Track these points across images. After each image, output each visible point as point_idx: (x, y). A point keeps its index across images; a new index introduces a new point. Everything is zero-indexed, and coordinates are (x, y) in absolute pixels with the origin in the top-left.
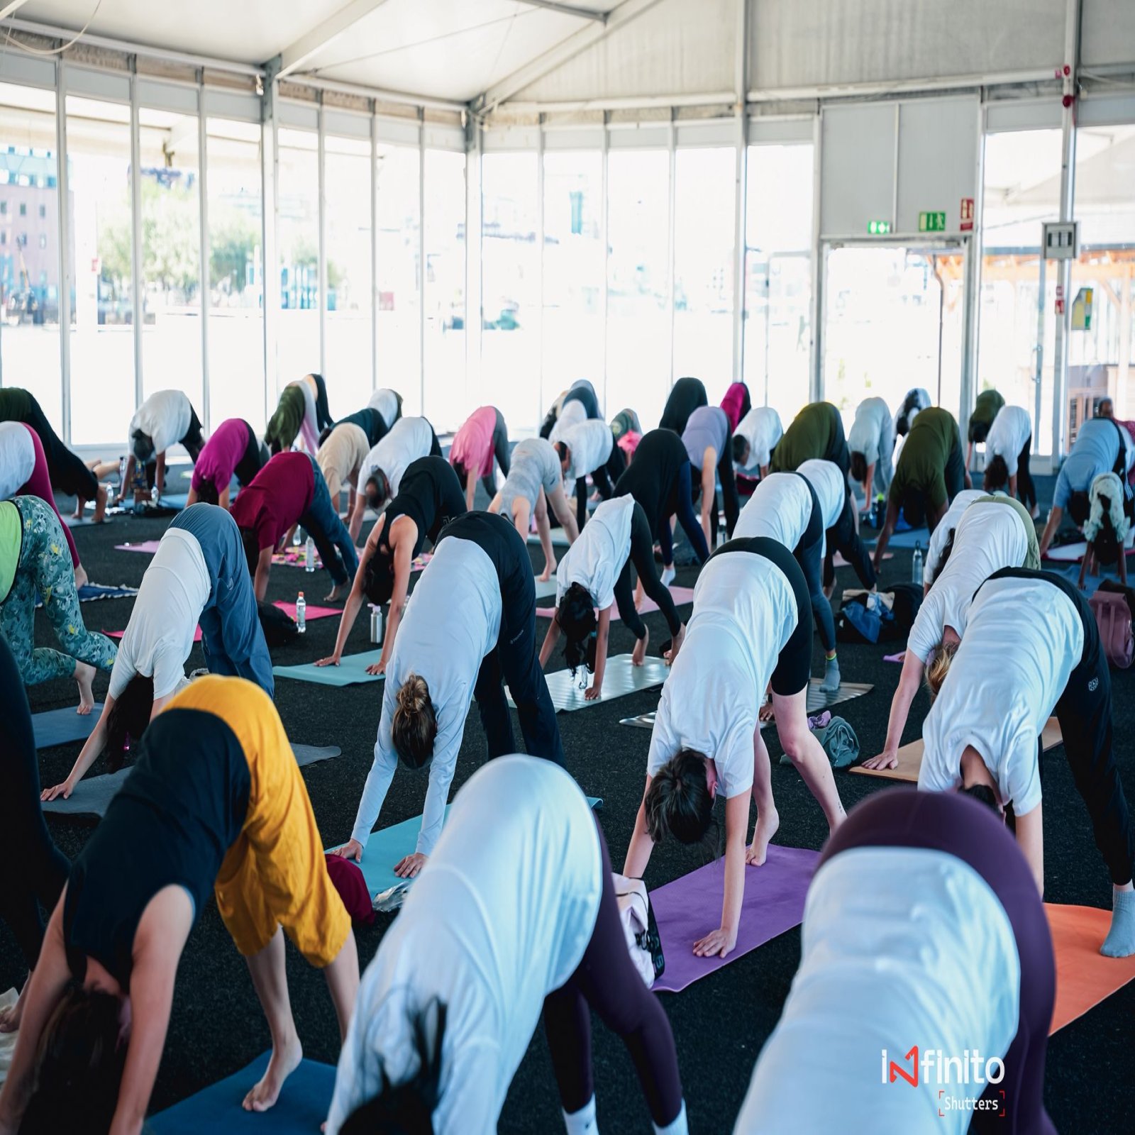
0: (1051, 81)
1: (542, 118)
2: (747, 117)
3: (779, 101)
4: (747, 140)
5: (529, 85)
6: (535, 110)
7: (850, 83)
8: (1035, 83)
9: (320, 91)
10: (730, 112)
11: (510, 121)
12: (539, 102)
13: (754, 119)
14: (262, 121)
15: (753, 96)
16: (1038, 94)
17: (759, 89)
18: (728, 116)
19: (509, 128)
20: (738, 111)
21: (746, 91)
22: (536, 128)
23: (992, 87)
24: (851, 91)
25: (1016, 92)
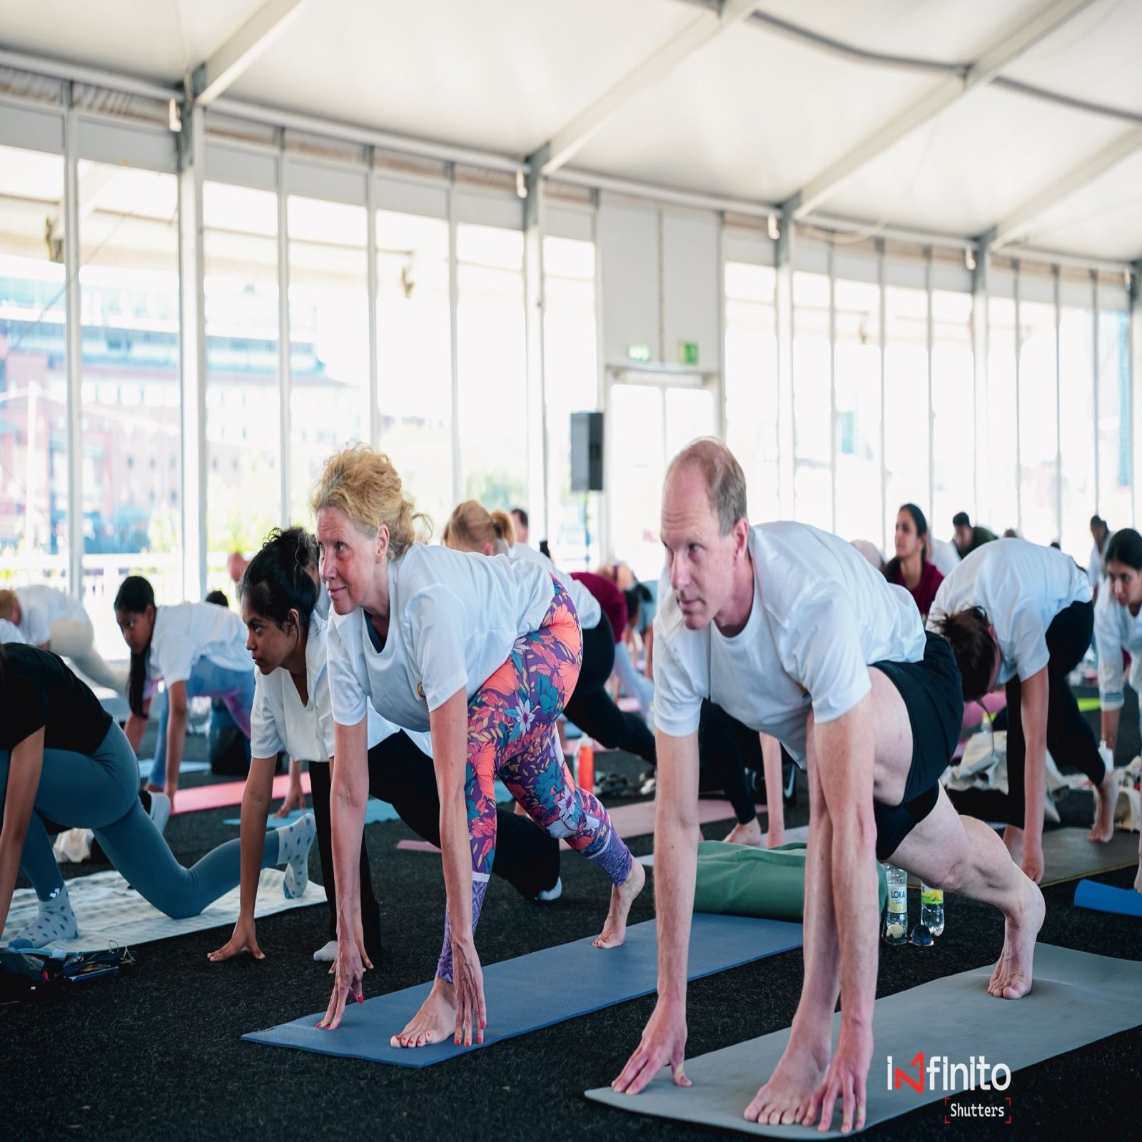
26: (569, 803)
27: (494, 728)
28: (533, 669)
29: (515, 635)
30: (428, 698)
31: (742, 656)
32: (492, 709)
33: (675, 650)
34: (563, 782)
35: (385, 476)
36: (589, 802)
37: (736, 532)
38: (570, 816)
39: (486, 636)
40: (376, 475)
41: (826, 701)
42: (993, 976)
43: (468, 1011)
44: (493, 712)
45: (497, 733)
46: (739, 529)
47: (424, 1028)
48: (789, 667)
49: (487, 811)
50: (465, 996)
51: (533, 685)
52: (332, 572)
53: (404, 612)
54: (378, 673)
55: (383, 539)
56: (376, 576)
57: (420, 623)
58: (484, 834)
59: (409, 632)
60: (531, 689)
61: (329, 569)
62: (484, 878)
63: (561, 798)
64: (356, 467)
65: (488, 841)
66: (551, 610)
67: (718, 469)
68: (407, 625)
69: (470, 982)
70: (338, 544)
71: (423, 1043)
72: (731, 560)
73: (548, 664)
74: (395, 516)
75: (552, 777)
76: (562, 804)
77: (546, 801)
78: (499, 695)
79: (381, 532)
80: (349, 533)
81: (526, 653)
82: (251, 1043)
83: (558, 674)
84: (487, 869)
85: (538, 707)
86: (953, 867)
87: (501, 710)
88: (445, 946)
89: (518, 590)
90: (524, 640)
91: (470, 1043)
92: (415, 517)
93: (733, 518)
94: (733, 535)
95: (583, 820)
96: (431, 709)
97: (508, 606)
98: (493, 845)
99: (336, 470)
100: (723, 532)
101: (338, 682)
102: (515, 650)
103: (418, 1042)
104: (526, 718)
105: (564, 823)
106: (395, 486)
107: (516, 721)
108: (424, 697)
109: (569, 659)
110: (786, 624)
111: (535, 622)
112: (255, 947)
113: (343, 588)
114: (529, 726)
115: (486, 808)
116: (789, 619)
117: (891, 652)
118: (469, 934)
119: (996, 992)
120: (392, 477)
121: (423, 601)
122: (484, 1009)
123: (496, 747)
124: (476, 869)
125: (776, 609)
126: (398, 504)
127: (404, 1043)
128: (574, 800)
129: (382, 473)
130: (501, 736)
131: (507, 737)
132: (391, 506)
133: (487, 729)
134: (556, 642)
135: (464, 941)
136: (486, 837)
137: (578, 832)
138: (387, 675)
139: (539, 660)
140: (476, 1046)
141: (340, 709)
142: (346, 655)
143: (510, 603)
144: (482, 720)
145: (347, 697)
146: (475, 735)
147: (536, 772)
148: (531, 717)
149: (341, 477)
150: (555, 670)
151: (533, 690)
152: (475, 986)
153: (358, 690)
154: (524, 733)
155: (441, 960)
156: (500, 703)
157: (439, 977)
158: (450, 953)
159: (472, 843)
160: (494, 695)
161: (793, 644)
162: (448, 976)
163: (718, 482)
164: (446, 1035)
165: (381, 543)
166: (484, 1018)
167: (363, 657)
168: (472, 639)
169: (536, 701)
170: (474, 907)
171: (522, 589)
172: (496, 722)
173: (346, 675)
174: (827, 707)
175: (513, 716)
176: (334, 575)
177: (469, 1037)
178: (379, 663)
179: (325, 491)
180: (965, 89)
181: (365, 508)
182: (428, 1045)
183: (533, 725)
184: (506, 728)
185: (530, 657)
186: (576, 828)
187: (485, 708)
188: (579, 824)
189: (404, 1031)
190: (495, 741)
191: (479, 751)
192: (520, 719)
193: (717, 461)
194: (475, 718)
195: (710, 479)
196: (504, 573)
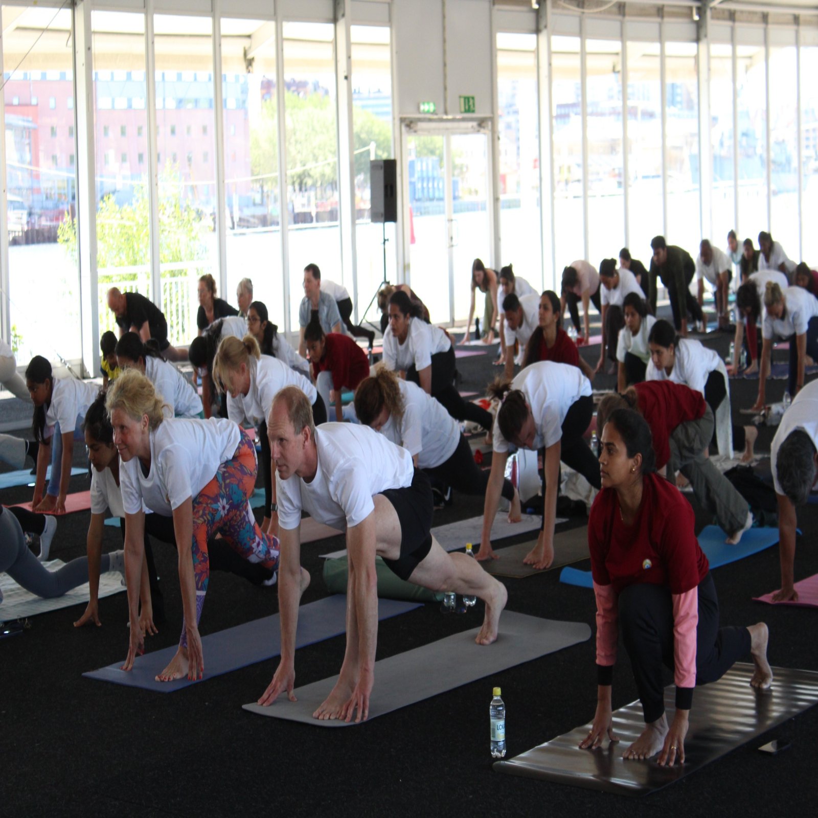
14: (698, 40)
26: (258, 544)
27: (205, 515)
28: (228, 481)
29: (218, 463)
30: (172, 502)
31: (314, 492)
32: (204, 505)
33: (284, 488)
34: (255, 534)
35: (145, 389)
36: (272, 542)
37: (304, 433)
38: (260, 551)
39: (202, 467)
40: (140, 389)
41: (351, 517)
42: (479, 632)
43: (194, 663)
44: (205, 507)
45: (207, 518)
46: (306, 431)
47: (173, 671)
48: (335, 499)
49: (203, 559)
50: (192, 655)
51: (227, 490)
52: (119, 440)
53: (158, 459)
54: (146, 489)
55: (145, 422)
56: (143, 440)
57: (166, 464)
58: (202, 571)
59: (161, 469)
60: (226, 492)
61: (118, 439)
62: (203, 593)
63: (254, 542)
64: (130, 386)
65: (204, 574)
66: (239, 448)
67: (295, 402)
68: (160, 465)
69: (195, 648)
70: (122, 427)
71: (172, 679)
72: (301, 446)
73: (236, 478)
74: (151, 409)
75: (248, 531)
76: (254, 545)
77: (245, 544)
78: (209, 497)
79: (144, 418)
80: (128, 421)
81: (224, 473)
82: (86, 678)
83: (242, 483)
84: (204, 589)
85: (231, 501)
86: (445, 580)
87: (209, 505)
88: (183, 629)
89: (220, 439)
90: (224, 465)
91: (196, 679)
92: (163, 407)
93: (301, 426)
94: (302, 434)
95: (268, 552)
96: (173, 509)
97: (215, 448)
98: (207, 576)
99: (120, 387)
100: (297, 433)
101: (126, 492)
102: (219, 471)
103: (169, 679)
104: (224, 508)
105: (257, 555)
106: (151, 392)
107: (218, 510)
108: (169, 501)
109: (249, 474)
110: (332, 479)
111: (230, 455)
112: (97, 619)
113: (125, 448)
114: (226, 512)
115: (202, 557)
116: (333, 476)
117: (394, 484)
118: (195, 624)
120: (149, 389)
121: (167, 453)
122: (203, 662)
123: (207, 525)
124: (198, 589)
125: (328, 471)
126: (153, 402)
127: (162, 679)
128: (262, 543)
129: (144, 388)
130: (210, 518)
131: (213, 519)
132: (149, 405)
133: (202, 516)
134: (241, 466)
135: (193, 627)
136: (202, 572)
137: (266, 559)
138: (150, 490)
139: (231, 476)
140: (198, 681)
141: (128, 506)
142: (129, 478)
143: (217, 448)
144: (199, 511)
145: (131, 499)
146: (195, 520)
147: (238, 530)
148: (227, 507)
149: (122, 392)
150: (240, 481)
151: (228, 493)
152: (198, 649)
153: (137, 495)
154: (223, 515)
155: (181, 636)
156: (209, 502)
157: (181, 645)
158: (186, 633)
159: (196, 576)
160: (206, 498)
161: (336, 488)
162: (185, 644)
163: (294, 409)
164: (184, 674)
165: (144, 423)
166: (203, 667)
167: (138, 479)
168: (195, 470)
169: (229, 498)
170: (197, 609)
171: (223, 439)
172: (207, 512)
173: (129, 488)
174: (352, 520)
175: (216, 508)
176: (120, 442)
177: (195, 676)
178: (147, 484)
179: (114, 399)
181: (135, 408)
182: (175, 680)
183: (229, 511)
184: (213, 514)
185: (226, 475)
186: (264, 557)
187: (200, 505)
188: (265, 555)
189: (162, 673)
190: (206, 522)
191: (198, 528)
192: (220, 509)
193: (294, 398)
194: (195, 510)
195: (290, 406)
196: (214, 431)
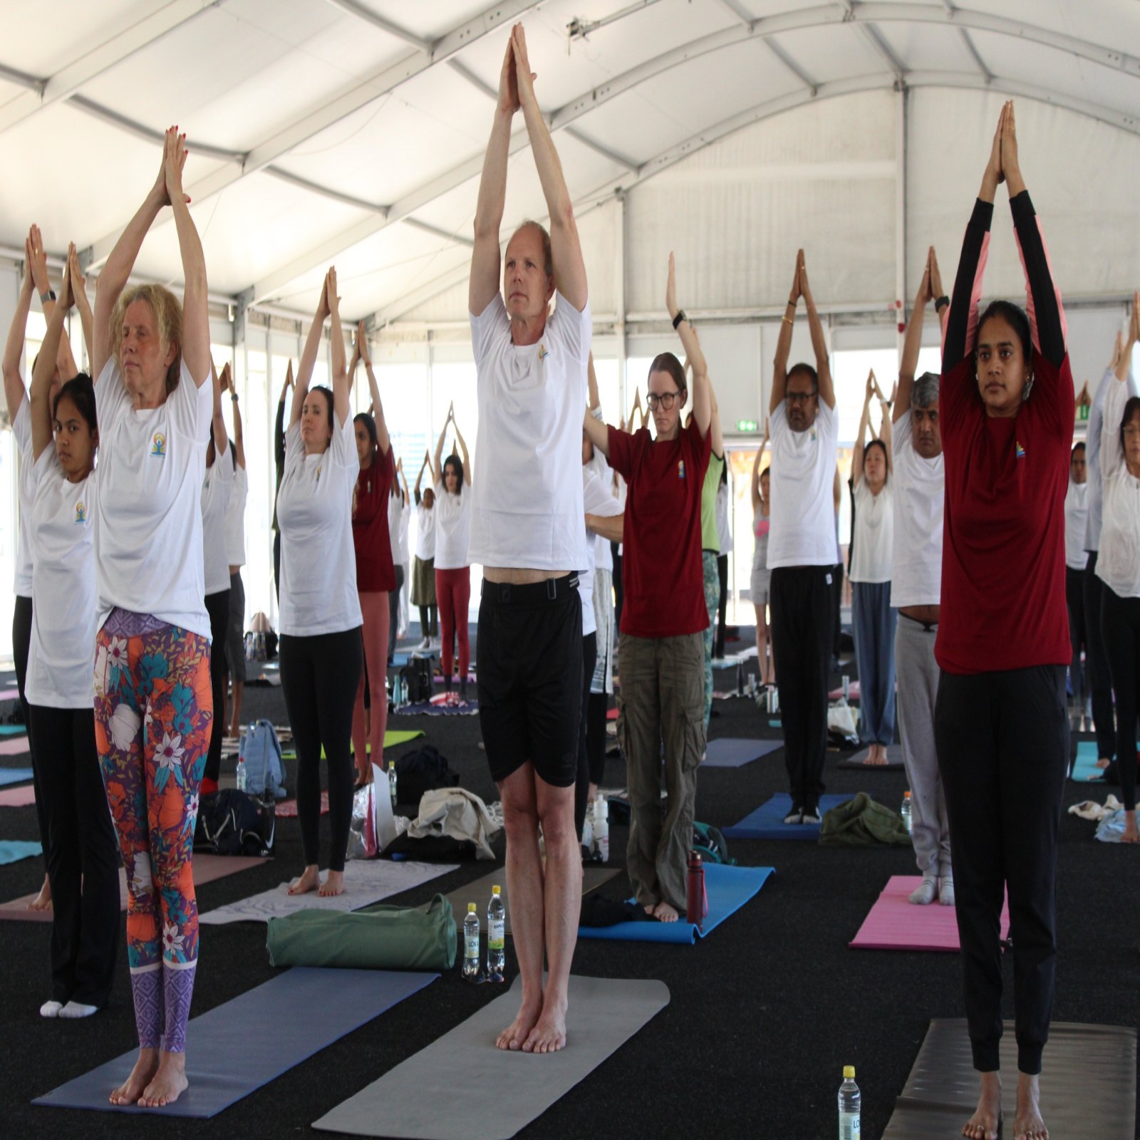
0: (885, 312)
1: (430, 334)
2: (627, 333)
3: (654, 322)
4: (627, 353)
5: (417, 307)
6: (423, 328)
7: (718, 308)
8: (872, 313)
9: (268, 316)
10: (611, 330)
11: (399, 338)
12: (427, 322)
13: (631, 336)
14: (234, 344)
15: (631, 317)
16: (874, 322)
17: (637, 311)
18: (608, 333)
19: (397, 345)
20: (619, 330)
21: (626, 312)
22: (425, 344)
23: (837, 315)
24: (719, 314)
25: (856, 320)
119: (504, 1046)
180: (243, 174)
